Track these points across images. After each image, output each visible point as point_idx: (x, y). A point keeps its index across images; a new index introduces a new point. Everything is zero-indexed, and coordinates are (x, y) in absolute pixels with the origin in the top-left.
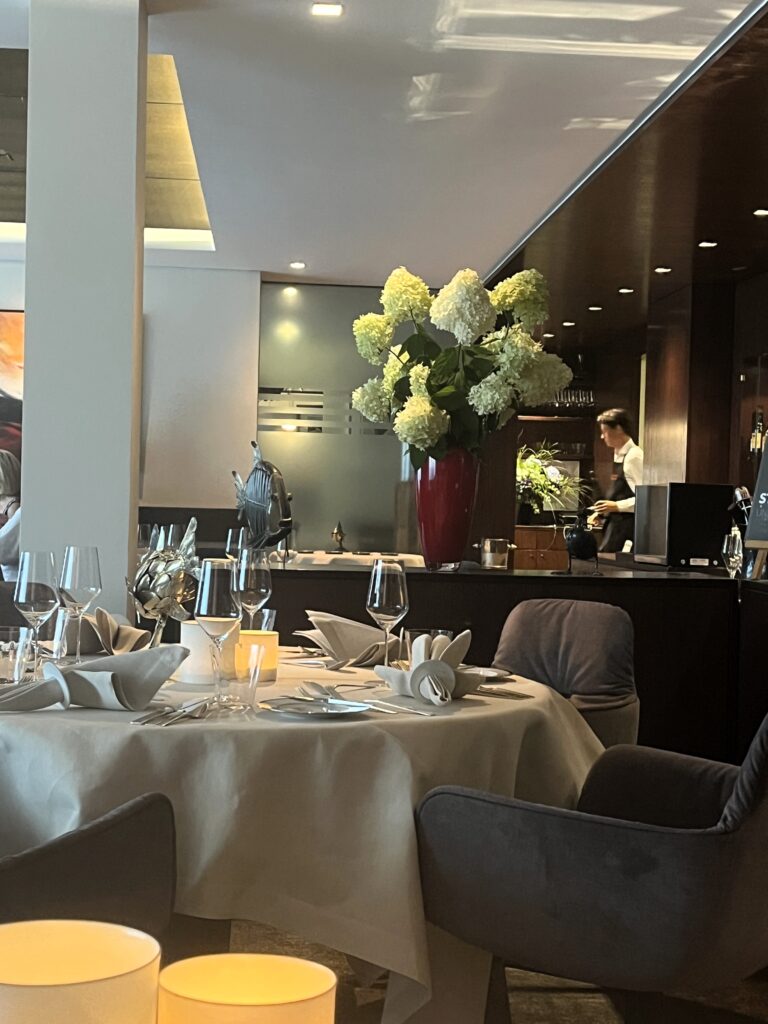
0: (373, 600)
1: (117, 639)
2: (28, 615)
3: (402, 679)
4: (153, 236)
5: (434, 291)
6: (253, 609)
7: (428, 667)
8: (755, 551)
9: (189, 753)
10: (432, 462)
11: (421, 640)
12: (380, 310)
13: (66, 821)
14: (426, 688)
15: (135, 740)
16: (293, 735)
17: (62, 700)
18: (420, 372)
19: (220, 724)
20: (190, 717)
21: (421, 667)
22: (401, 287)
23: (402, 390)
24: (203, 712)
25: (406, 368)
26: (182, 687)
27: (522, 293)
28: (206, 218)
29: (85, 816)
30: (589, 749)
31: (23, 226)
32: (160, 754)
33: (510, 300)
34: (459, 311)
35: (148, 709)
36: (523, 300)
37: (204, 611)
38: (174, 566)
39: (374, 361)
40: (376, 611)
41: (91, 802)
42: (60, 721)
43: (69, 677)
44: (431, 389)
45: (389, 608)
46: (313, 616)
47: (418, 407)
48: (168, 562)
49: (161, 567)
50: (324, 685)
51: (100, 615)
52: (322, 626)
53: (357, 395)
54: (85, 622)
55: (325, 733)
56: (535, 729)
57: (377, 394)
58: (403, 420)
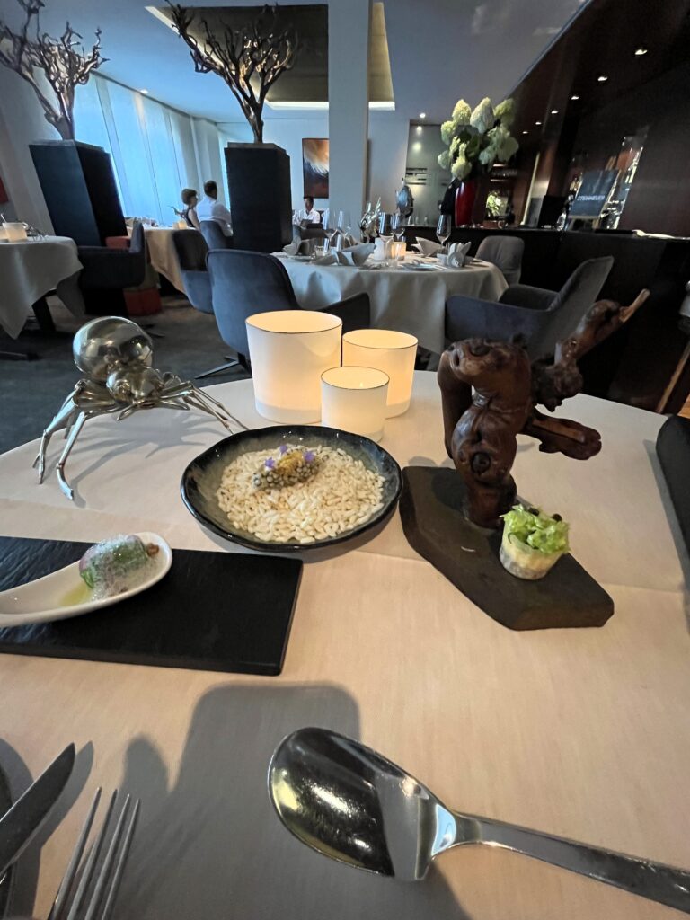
0: (438, 232)
2: (328, 235)
3: (446, 259)
5: (473, 109)
6: (398, 236)
7: (455, 253)
8: (571, 220)
9: (375, 280)
10: (463, 185)
11: (454, 245)
12: (451, 119)
13: (338, 299)
14: (454, 261)
15: (358, 275)
16: (409, 274)
17: (336, 261)
18: (463, 146)
19: (386, 271)
20: (376, 268)
21: (453, 255)
22: (460, 109)
23: (456, 155)
24: (380, 267)
25: (458, 146)
26: (373, 260)
27: (506, 110)
28: (392, 95)
30: (503, 286)
32: (366, 280)
33: (501, 113)
34: (481, 117)
35: (362, 265)
36: (506, 113)
37: (382, 234)
38: (374, 217)
39: (447, 142)
40: (439, 236)
41: (344, 294)
42: (335, 267)
43: (339, 254)
44: (467, 154)
45: (443, 234)
46: (418, 239)
47: (461, 161)
48: (372, 215)
49: (369, 217)
50: (420, 261)
51: (351, 238)
52: (421, 242)
53: (440, 158)
54: (346, 240)
55: (417, 275)
56: (488, 278)
57: (446, 157)
58: (455, 167)
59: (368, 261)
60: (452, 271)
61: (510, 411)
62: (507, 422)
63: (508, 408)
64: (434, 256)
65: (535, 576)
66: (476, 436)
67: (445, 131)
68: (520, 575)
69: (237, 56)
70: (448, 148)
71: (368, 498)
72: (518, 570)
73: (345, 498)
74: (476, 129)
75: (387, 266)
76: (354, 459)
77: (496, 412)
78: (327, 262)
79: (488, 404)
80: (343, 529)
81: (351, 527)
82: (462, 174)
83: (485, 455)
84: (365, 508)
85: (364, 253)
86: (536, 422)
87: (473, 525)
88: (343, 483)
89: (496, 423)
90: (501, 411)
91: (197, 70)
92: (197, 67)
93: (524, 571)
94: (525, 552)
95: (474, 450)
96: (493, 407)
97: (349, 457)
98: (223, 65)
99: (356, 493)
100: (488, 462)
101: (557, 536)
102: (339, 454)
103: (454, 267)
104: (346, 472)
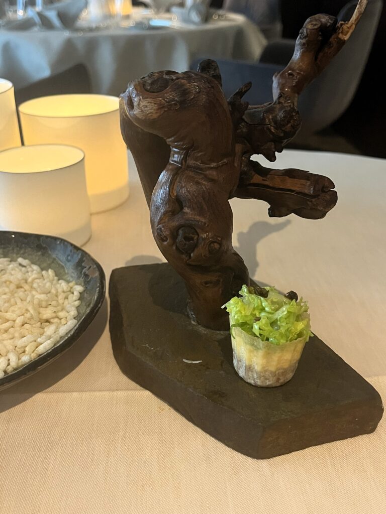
3: (183, 13)
7: (195, 6)
15: (69, 41)
21: (192, 7)
24: (98, 29)
30: (260, 43)
42: (37, 33)
55: (148, 35)
56: (239, 35)
59: (81, 21)
60: (194, 27)
61: (213, 165)
62: (212, 180)
63: (212, 161)
64: (168, 10)
65: (278, 379)
66: (175, 204)
68: (259, 383)
71: (57, 317)
72: (255, 376)
73: (19, 321)
75: (108, 27)
76: (42, 269)
77: (196, 169)
78: (24, 26)
79: (185, 159)
80: (14, 364)
81: (26, 359)
83: (190, 228)
84: (50, 330)
85: (74, 10)
86: (257, 179)
87: (202, 330)
88: (19, 301)
89: (198, 183)
90: (202, 166)
93: (263, 374)
94: (257, 348)
95: (175, 223)
96: (191, 162)
97: (35, 267)
99: (39, 313)
100: (196, 237)
101: (292, 319)
102: (20, 265)
103: (194, 23)
104: (27, 287)
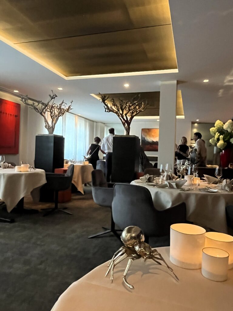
0: (216, 173)
1: (173, 178)
4: (178, 117)
5: (224, 123)
9: (188, 196)
10: (223, 151)
11: (225, 180)
12: (214, 127)
13: (169, 206)
14: (227, 188)
16: (205, 194)
17: (168, 187)
18: (221, 137)
19: (192, 192)
20: (188, 190)
21: (226, 185)
22: (218, 123)
23: (218, 140)
25: (219, 136)
26: (185, 186)
29: (173, 204)
31: (159, 117)
32: (183, 196)
34: (229, 127)
35: (181, 189)
37: (189, 174)
38: (184, 167)
39: (213, 135)
40: (217, 175)
42: (167, 189)
43: (169, 183)
44: (224, 139)
45: (219, 175)
46: (205, 175)
47: (221, 142)
48: (183, 166)
49: (182, 167)
50: (208, 187)
52: (206, 177)
53: (210, 140)
57: (214, 140)
58: (218, 144)
59: (183, 187)
60: (226, 193)
67: (212, 131)
69: (123, 108)
70: (214, 137)
74: (227, 131)
75: (193, 189)
78: (163, 187)
82: (222, 147)
85: (181, 183)
91: (105, 111)
92: (106, 111)
98: (117, 111)
103: (227, 191)
